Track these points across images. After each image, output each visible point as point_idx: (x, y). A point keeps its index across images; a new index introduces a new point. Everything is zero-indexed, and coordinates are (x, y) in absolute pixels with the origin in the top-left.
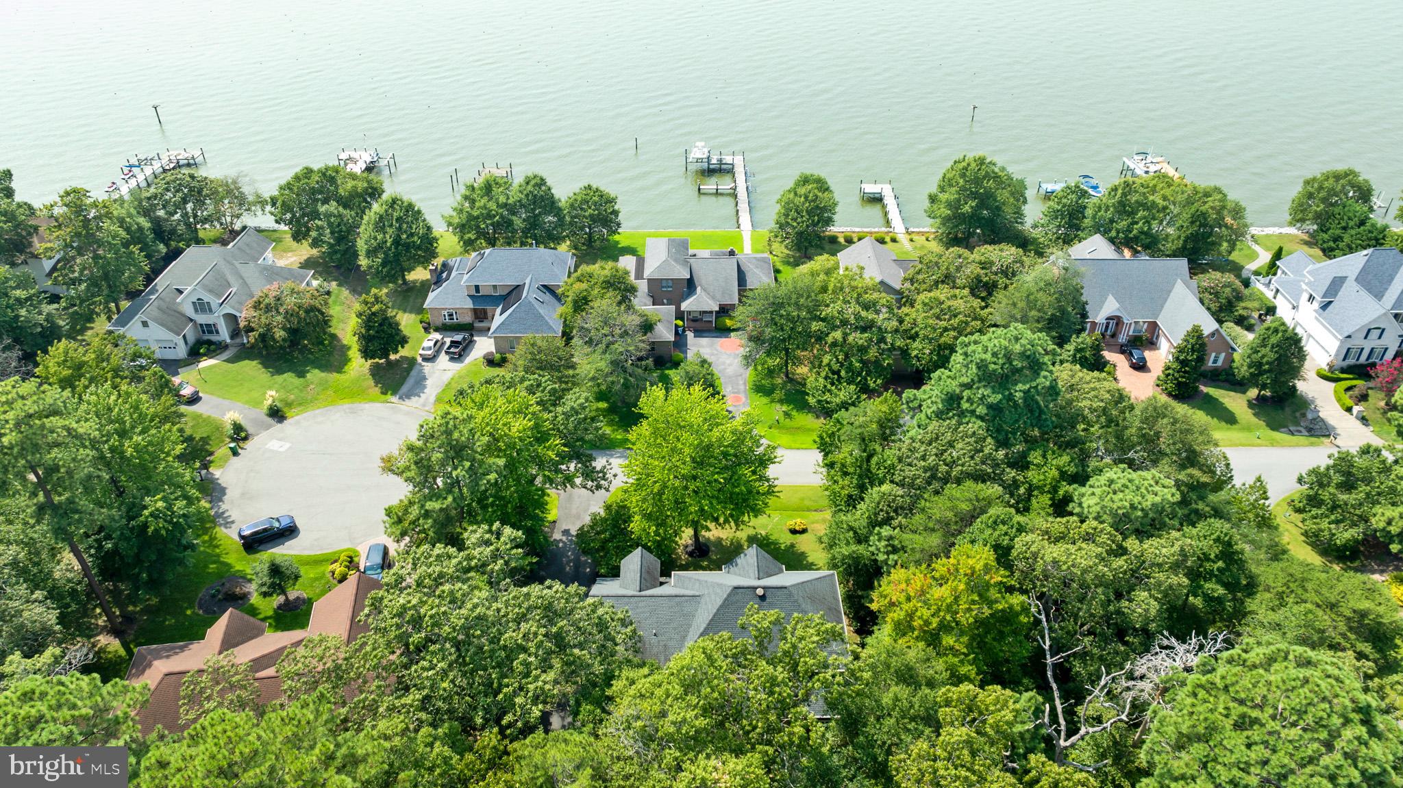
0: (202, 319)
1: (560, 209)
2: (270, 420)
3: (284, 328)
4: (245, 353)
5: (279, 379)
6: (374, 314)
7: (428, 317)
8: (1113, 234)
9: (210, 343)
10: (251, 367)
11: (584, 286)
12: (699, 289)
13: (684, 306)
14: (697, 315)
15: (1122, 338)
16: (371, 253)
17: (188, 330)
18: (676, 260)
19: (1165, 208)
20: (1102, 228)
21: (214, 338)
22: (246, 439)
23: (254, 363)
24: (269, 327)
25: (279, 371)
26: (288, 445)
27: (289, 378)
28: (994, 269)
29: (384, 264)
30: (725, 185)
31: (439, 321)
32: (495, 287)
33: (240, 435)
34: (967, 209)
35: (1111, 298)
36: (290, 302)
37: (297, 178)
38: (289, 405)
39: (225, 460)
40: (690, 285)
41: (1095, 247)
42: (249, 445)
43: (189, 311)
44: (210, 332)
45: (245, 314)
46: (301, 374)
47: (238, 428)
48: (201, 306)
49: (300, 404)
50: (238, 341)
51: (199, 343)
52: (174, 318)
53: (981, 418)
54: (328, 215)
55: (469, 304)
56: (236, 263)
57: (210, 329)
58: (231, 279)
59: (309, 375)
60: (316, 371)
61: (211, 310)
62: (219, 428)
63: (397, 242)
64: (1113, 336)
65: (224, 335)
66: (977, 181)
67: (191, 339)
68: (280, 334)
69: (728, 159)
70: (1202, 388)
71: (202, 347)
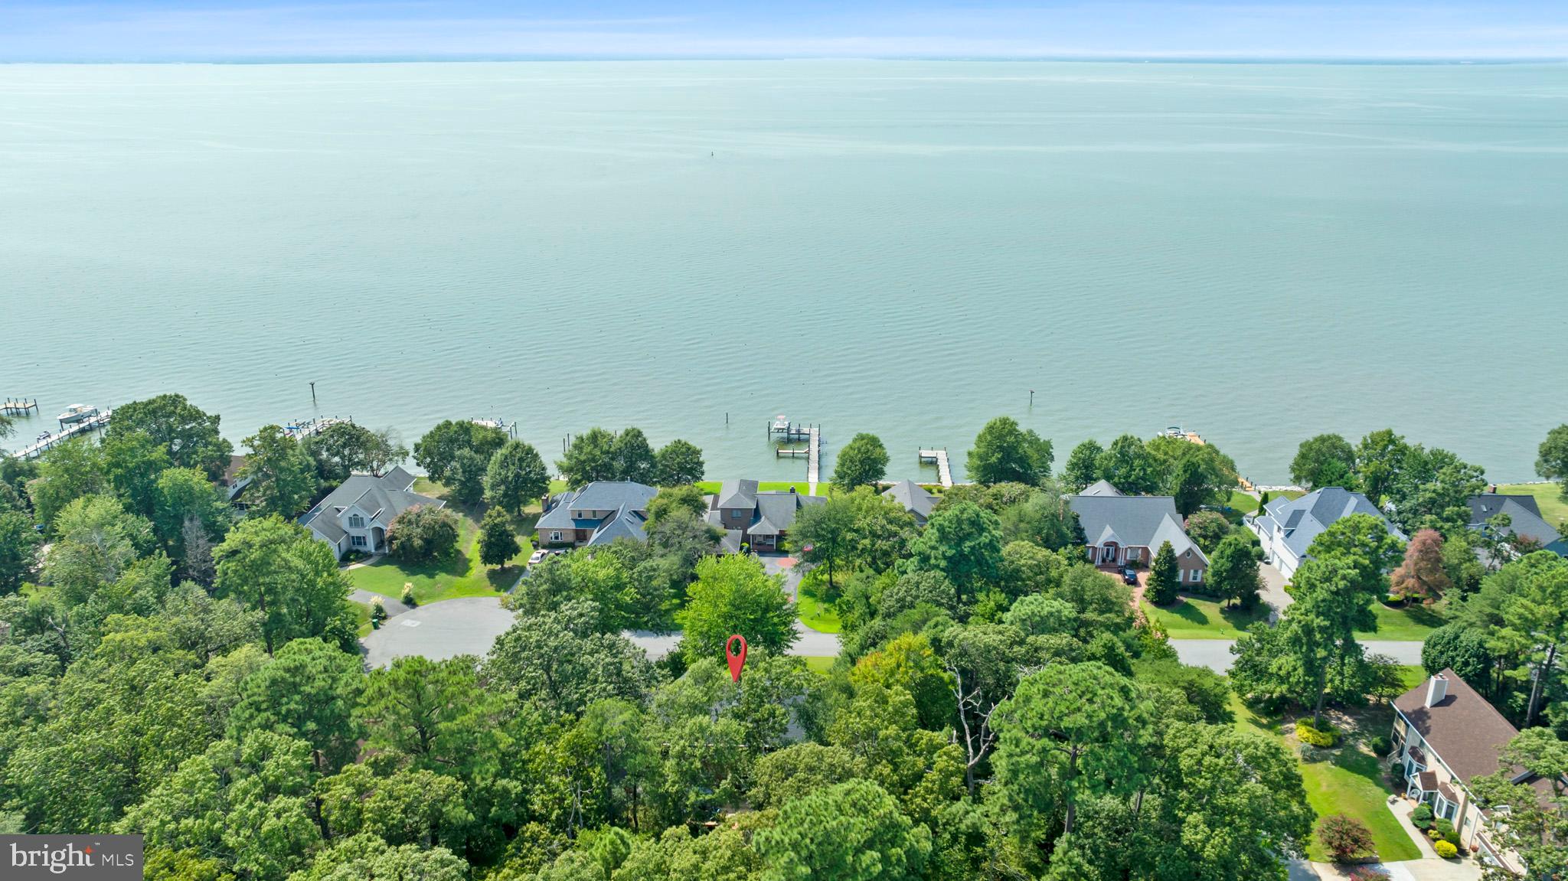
0: (355, 532)
1: (653, 457)
2: (405, 607)
3: (421, 538)
4: (386, 560)
5: (414, 578)
6: (496, 525)
7: (536, 537)
8: (1116, 479)
9: (358, 552)
10: (391, 571)
11: (665, 501)
12: (763, 518)
13: (750, 531)
14: (761, 539)
15: (1121, 562)
16: (493, 487)
17: (343, 540)
18: (745, 495)
19: (1165, 461)
20: (1108, 477)
21: (362, 548)
22: (385, 618)
23: (394, 567)
24: (409, 537)
25: (414, 573)
26: (418, 623)
27: (422, 578)
28: (1004, 499)
29: (505, 495)
30: (800, 451)
31: (546, 542)
32: (594, 512)
33: (380, 616)
34: (994, 459)
35: (1108, 527)
36: (427, 518)
37: (439, 428)
38: (421, 597)
39: (368, 632)
40: (756, 514)
41: (1101, 488)
42: (387, 623)
43: (345, 525)
44: (359, 544)
45: (388, 529)
46: (431, 576)
47: (379, 609)
48: (356, 521)
49: (429, 598)
50: (381, 551)
51: (349, 552)
52: (335, 531)
53: (943, 570)
54: (461, 458)
55: (573, 526)
56: (386, 490)
57: (360, 541)
58: (381, 502)
59: (437, 577)
60: (444, 575)
61: (363, 524)
62: (364, 610)
63: (518, 476)
64: (1114, 560)
65: (370, 546)
66: (1001, 437)
67: (344, 548)
68: (417, 542)
69: (805, 430)
70: (1181, 598)
71: (352, 554)
